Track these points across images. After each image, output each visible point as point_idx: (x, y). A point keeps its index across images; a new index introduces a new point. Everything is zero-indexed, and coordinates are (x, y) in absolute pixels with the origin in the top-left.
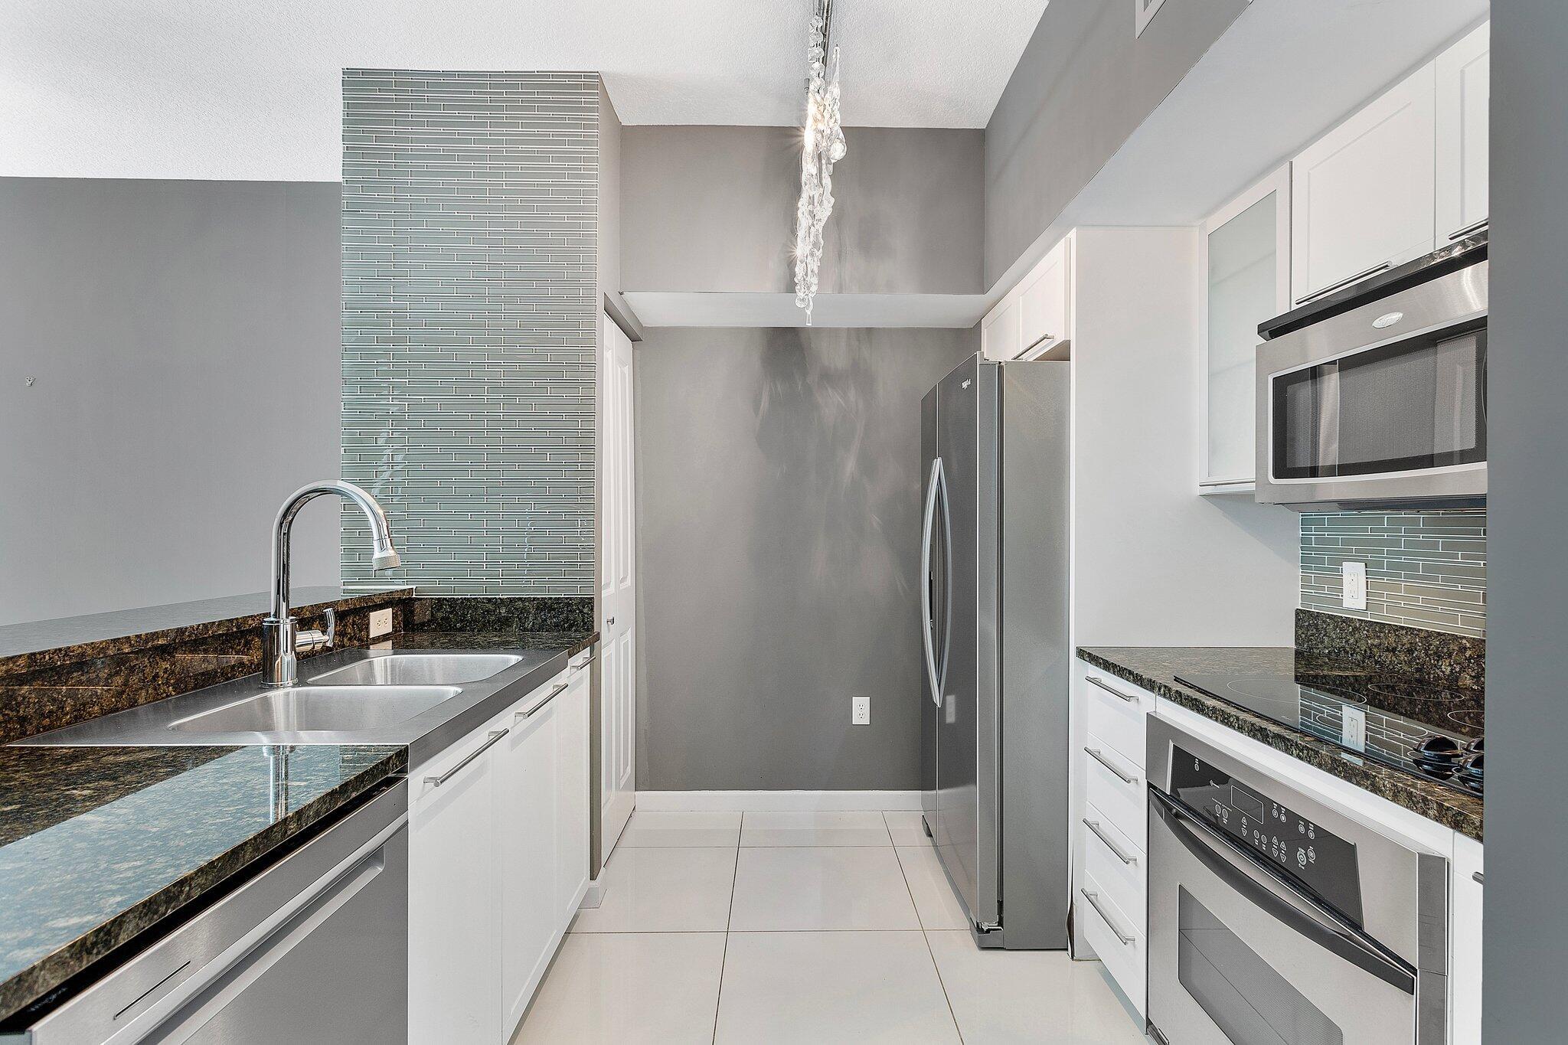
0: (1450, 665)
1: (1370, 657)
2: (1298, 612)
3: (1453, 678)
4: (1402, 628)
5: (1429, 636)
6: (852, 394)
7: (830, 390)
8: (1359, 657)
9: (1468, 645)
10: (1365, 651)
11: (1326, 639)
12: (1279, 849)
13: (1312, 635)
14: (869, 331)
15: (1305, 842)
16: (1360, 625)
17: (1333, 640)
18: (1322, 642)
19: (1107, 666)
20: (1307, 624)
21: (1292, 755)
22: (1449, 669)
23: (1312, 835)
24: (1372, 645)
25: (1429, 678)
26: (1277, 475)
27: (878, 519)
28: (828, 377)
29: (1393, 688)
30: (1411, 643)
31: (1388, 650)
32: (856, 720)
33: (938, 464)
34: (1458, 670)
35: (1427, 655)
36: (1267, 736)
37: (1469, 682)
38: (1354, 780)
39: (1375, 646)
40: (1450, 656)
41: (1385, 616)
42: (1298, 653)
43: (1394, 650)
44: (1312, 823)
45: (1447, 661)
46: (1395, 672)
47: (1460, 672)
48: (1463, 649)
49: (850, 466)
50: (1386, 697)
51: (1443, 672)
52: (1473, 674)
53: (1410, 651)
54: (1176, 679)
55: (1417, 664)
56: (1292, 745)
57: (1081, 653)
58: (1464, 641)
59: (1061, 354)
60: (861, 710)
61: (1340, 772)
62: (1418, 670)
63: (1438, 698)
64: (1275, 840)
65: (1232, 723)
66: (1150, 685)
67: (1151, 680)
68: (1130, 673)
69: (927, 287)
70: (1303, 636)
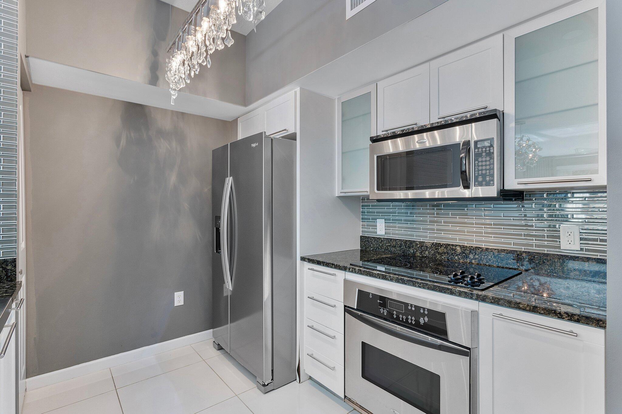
0: (413, 250)
1: (387, 249)
2: (361, 237)
3: (414, 253)
4: (398, 239)
5: (407, 241)
6: (174, 144)
7: (162, 140)
8: (383, 250)
9: (418, 243)
10: (385, 248)
11: (372, 245)
12: (412, 320)
13: (367, 244)
14: (183, 114)
15: (423, 315)
16: (384, 239)
17: (374, 245)
18: (370, 246)
19: (319, 263)
20: (364, 240)
21: (416, 286)
22: (413, 251)
23: (426, 312)
24: (388, 246)
25: (406, 254)
26: (378, 189)
27: (187, 205)
28: (161, 133)
29: (395, 259)
30: (401, 244)
31: (393, 247)
32: (176, 304)
33: (229, 181)
34: (415, 251)
35: (406, 247)
36: (405, 281)
37: (418, 254)
38: (443, 291)
39: (389, 246)
40: (413, 247)
41: (391, 236)
42: (361, 250)
43: (395, 247)
44: (426, 308)
45: (412, 249)
46: (395, 254)
47: (416, 252)
48: (417, 245)
49: (173, 179)
50: (392, 262)
51: (411, 252)
52: (420, 252)
53: (400, 247)
54: (351, 265)
55: (403, 250)
56: (416, 283)
57: (303, 259)
58: (417, 242)
59: (293, 137)
60: (179, 298)
61: (437, 289)
62: (403, 252)
63: (409, 260)
64: (409, 317)
65: (387, 278)
66: (344, 269)
67: (344, 266)
68: (333, 264)
69: (223, 98)
70: (363, 244)
